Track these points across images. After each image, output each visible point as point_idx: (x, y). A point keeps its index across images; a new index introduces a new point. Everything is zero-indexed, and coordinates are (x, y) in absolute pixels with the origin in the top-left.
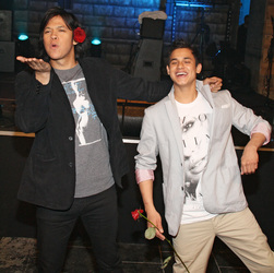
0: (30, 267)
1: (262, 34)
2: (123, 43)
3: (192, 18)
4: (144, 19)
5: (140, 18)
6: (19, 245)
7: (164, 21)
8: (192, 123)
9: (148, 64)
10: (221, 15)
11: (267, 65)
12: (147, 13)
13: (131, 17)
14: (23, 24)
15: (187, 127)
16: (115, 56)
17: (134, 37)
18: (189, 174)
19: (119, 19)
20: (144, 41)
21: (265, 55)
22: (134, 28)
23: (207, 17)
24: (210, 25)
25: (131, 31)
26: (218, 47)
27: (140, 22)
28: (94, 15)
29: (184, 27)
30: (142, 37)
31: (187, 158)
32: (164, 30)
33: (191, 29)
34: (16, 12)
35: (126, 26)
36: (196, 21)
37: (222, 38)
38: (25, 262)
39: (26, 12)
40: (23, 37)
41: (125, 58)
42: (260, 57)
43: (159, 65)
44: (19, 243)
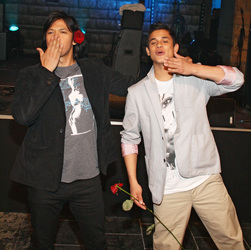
0: (20, 239)
1: (232, 25)
2: (105, 33)
3: (168, 10)
4: (124, 11)
5: (121, 10)
6: (11, 219)
7: (143, 13)
8: (171, 99)
9: (128, 52)
10: (195, 7)
11: (237, 53)
12: (127, 6)
13: (113, 9)
14: (13, 16)
15: (166, 103)
16: (98, 45)
17: (116, 28)
18: (168, 145)
19: (102, 12)
20: (125, 31)
21: (235, 44)
22: (116, 20)
23: (183, 9)
24: (186, 17)
25: (113, 22)
26: (192, 36)
27: (121, 14)
28: (79, 7)
29: (161, 18)
30: (123, 28)
31: (166, 131)
32: (143, 21)
33: (168, 20)
34: (7, 5)
35: (109, 18)
36: (172, 13)
37: (196, 28)
38: (16, 235)
39: (17, 5)
40: (14, 28)
41: (108, 47)
42: (231, 46)
43: (138, 53)
44: (10, 217)
